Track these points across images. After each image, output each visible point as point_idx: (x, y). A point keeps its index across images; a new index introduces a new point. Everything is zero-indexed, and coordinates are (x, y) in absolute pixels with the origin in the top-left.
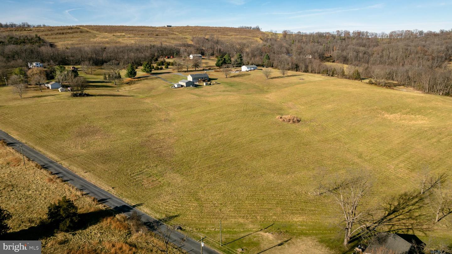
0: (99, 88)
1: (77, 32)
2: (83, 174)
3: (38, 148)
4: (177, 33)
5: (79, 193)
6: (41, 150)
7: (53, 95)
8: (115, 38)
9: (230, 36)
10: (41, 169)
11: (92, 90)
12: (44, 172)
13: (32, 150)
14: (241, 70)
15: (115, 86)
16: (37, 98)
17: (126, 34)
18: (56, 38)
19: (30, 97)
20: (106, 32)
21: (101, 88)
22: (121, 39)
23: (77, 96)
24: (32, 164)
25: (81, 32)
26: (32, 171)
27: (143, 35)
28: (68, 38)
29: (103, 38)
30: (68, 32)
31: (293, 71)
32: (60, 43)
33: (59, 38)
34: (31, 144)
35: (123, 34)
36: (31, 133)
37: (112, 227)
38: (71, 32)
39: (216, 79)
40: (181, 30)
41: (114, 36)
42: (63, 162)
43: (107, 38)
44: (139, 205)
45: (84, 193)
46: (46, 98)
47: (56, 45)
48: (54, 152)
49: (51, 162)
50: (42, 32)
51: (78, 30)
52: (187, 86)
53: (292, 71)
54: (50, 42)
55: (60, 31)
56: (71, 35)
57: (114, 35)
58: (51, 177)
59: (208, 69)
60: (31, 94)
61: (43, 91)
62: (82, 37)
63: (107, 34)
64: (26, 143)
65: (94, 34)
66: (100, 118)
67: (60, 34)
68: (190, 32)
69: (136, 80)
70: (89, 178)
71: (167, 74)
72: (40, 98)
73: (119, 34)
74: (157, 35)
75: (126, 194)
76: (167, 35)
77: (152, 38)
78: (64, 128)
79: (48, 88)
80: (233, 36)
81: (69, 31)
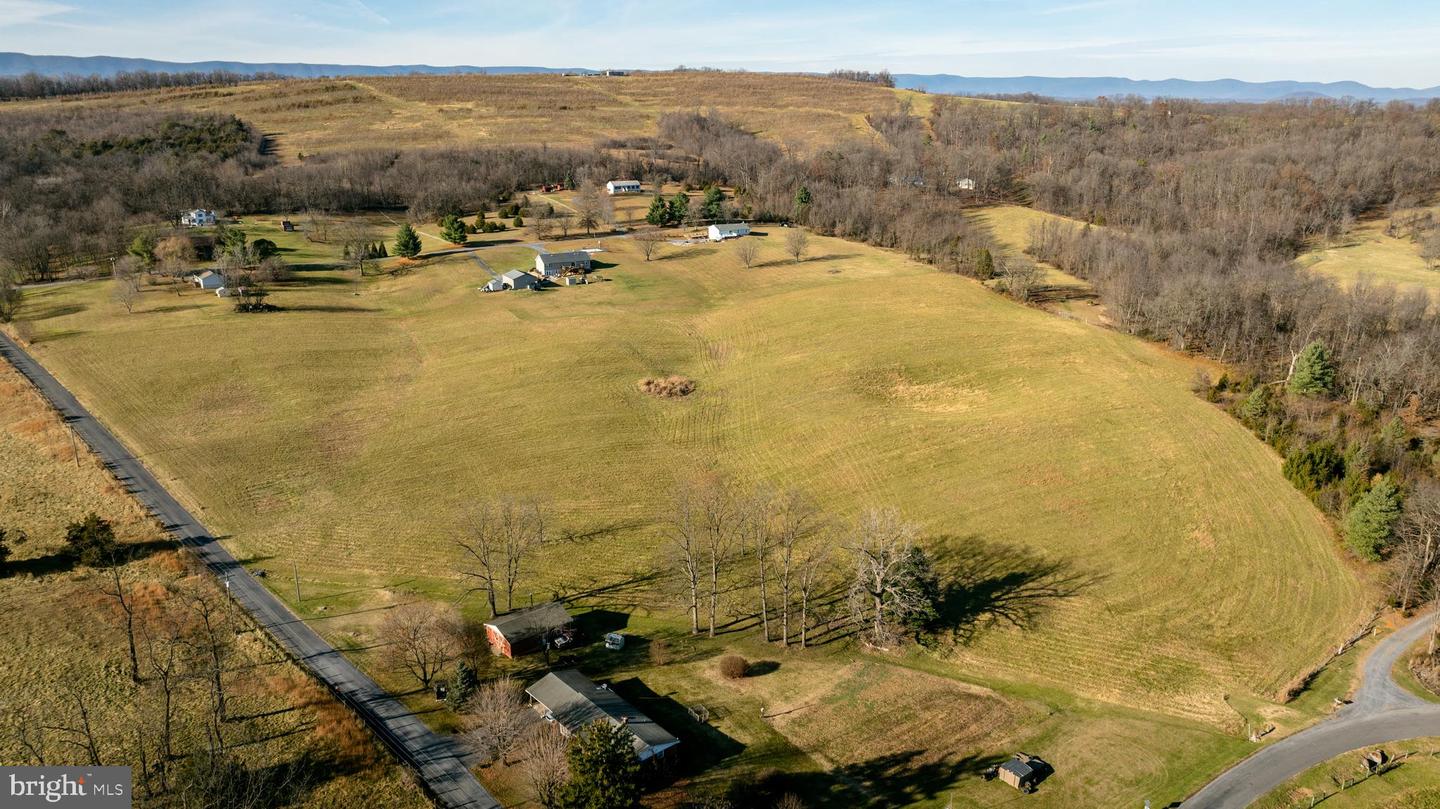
0: (315, 285)
1: (344, 101)
2: (169, 482)
3: (117, 430)
4: (628, 99)
5: (142, 513)
6: (120, 433)
7: (198, 307)
8: (440, 120)
9: (781, 107)
10: (103, 469)
11: (294, 293)
12: (106, 473)
13: (105, 433)
14: (707, 237)
15: (359, 279)
16: (160, 315)
17: (477, 106)
18: (284, 121)
19: (149, 311)
20: (424, 100)
21: (318, 287)
22: (455, 123)
23: (247, 311)
24: (92, 459)
25: (356, 100)
26: (87, 473)
27: (524, 107)
28: (317, 119)
29: (411, 119)
30: (321, 102)
31: (855, 240)
32: (292, 137)
33: (294, 121)
34: (107, 420)
35: (470, 105)
36: (115, 398)
37: (162, 565)
38: (330, 100)
39: (615, 265)
40: (645, 88)
41: (441, 114)
42: (146, 459)
43: (421, 118)
44: (225, 538)
45: (152, 513)
46: (180, 314)
47: (277, 145)
48: (140, 439)
49: (128, 457)
50: (256, 100)
51: (350, 95)
52: (516, 289)
53: (850, 240)
54: (267, 132)
55: (301, 96)
56: (325, 111)
57: (441, 110)
58: (113, 483)
59: (624, 229)
60: (154, 302)
61: (185, 293)
62: (353, 117)
63: (424, 104)
64: (100, 418)
65: (390, 108)
66: (264, 368)
67: (299, 106)
68: (668, 94)
69: (418, 262)
70: (176, 489)
71: (507, 245)
72: (167, 314)
73: (457, 106)
74: (565, 108)
75: (219, 519)
76: (593, 108)
77: (544, 119)
78: (182, 388)
79: (198, 285)
80: (791, 108)
81: (326, 97)
